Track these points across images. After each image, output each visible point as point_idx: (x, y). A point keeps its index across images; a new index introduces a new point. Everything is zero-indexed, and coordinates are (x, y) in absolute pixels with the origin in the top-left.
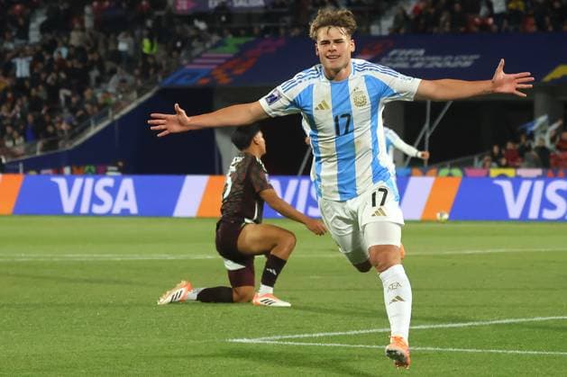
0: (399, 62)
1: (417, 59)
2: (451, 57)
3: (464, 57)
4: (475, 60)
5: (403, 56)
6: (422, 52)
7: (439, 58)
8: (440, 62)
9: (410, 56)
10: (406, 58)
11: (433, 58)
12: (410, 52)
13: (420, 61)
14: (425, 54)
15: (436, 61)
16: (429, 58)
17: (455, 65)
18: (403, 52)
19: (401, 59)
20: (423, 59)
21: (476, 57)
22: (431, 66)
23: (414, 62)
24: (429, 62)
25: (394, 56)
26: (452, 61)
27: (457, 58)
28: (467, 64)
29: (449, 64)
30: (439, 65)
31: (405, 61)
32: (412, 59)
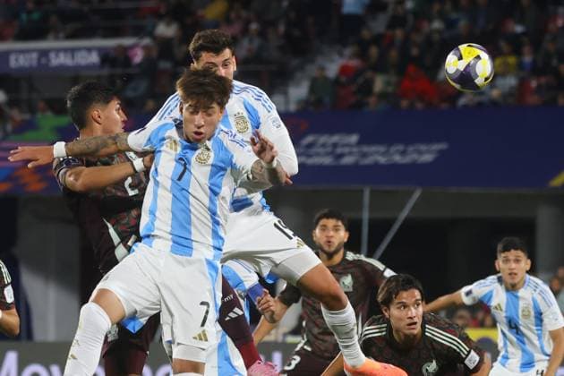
0: (318, 154)
1: (346, 150)
2: (401, 147)
3: (423, 147)
4: (441, 152)
5: (324, 145)
6: (354, 138)
7: (382, 149)
8: (383, 154)
9: (335, 145)
10: (329, 149)
11: (373, 149)
12: (335, 138)
13: (350, 154)
14: (360, 143)
15: (377, 153)
16: (366, 149)
17: (407, 159)
18: (323, 139)
19: (321, 150)
20: (355, 150)
21: (442, 146)
22: (368, 161)
23: (341, 156)
24: (364, 155)
25: (310, 146)
26: (403, 153)
27: (411, 149)
28: (428, 158)
29: (397, 158)
30: (382, 160)
31: (327, 154)
32: (339, 150)
